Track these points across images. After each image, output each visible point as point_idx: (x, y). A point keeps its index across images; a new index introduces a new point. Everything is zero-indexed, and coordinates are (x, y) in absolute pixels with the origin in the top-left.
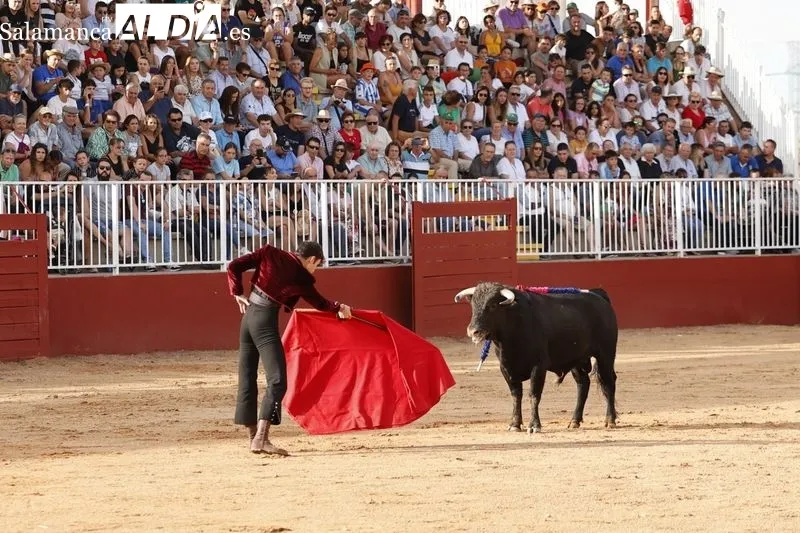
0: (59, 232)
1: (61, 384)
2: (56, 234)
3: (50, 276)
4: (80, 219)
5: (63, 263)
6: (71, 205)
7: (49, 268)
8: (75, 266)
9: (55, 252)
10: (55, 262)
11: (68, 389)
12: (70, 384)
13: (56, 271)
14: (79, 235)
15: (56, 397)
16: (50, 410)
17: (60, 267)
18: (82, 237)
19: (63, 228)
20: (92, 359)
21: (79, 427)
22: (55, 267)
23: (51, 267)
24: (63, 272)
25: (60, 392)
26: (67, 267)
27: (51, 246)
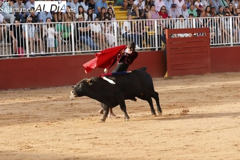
0: (213, 33)
1: (215, 82)
2: (212, 34)
3: (211, 47)
4: (220, 29)
5: (215, 43)
6: (217, 25)
7: (210, 45)
8: (219, 44)
9: (212, 40)
10: (212, 43)
11: (218, 83)
12: (218, 82)
13: (213, 46)
14: (220, 34)
15: (214, 86)
16: (212, 90)
17: (214, 44)
18: (221, 35)
19: (214, 32)
20: (225, 73)
21: (222, 95)
22: (212, 44)
23: (211, 44)
24: (215, 46)
25: (214, 84)
26: (216, 44)
27: (211, 38)
